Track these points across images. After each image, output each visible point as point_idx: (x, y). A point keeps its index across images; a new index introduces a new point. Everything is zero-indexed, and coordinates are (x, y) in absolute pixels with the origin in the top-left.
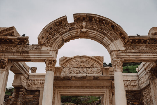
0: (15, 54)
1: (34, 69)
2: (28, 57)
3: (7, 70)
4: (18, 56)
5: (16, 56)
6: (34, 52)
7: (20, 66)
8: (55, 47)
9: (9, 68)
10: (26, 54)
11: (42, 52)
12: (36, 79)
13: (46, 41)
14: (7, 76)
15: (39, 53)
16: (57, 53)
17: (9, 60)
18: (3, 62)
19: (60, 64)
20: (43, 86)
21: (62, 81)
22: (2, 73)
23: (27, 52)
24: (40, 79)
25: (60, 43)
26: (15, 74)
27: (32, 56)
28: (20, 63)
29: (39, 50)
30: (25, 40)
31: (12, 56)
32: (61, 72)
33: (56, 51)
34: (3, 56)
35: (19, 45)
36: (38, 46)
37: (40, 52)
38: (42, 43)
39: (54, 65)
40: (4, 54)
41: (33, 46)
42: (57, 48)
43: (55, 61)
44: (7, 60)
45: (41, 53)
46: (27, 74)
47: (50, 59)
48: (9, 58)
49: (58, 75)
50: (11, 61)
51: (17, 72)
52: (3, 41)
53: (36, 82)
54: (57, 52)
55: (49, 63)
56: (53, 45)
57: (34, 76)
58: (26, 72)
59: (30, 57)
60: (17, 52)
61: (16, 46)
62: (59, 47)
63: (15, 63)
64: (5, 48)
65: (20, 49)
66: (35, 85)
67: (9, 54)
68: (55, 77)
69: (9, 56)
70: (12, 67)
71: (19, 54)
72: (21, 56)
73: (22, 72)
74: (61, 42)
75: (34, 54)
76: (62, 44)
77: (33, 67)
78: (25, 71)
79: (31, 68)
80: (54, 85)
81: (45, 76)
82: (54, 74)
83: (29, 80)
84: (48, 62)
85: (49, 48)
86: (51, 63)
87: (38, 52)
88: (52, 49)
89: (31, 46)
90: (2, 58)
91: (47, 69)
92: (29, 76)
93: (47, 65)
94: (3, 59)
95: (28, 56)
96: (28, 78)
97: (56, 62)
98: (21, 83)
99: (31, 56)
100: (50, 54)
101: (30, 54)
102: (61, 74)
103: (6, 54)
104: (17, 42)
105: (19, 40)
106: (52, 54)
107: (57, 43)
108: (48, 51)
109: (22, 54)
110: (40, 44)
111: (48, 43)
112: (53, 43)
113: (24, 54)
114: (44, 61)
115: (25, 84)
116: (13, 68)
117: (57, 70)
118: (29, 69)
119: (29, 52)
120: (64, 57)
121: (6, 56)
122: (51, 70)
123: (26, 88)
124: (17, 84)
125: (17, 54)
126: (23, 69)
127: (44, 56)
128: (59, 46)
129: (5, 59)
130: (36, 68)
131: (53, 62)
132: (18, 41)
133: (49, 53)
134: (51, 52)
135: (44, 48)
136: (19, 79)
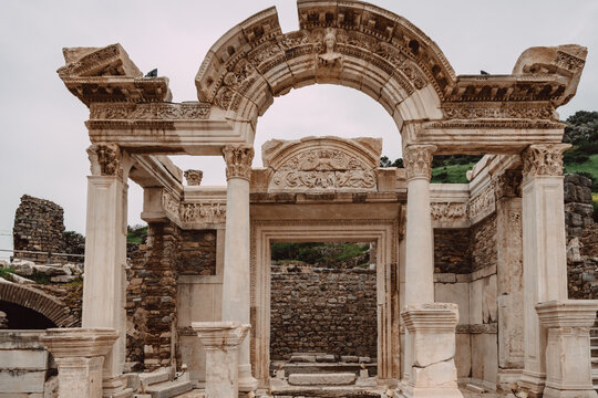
0: (136, 132)
1: (195, 176)
2: (172, 141)
3: (121, 177)
4: (147, 138)
5: (139, 138)
6: (188, 125)
7: (155, 167)
8: (247, 111)
9: (126, 173)
10: (167, 132)
11: (211, 125)
12: (202, 201)
13: (221, 90)
14: (125, 193)
15: (203, 129)
16: (254, 130)
17: (122, 148)
18: (107, 156)
19: (263, 160)
20: (222, 220)
21: (271, 207)
22: (108, 185)
23: (170, 125)
24: (214, 201)
25: (260, 98)
26: (145, 188)
27: (185, 137)
28: (152, 157)
29: (202, 119)
30: (159, 90)
31: (128, 138)
32: (267, 182)
33: (250, 122)
34: (103, 138)
35: (142, 106)
36: (199, 107)
37: (207, 126)
38: (210, 96)
39: (249, 162)
40: (104, 132)
41: (185, 106)
42: (253, 114)
43: (249, 152)
44: (115, 148)
45: (208, 129)
46: (177, 188)
47: (236, 145)
48: (122, 144)
49: (261, 191)
50: (128, 151)
51: (150, 184)
52: (94, 91)
53: (205, 210)
54: (253, 123)
55: (233, 158)
56: (242, 105)
57: (198, 192)
58: (173, 184)
59: (180, 141)
60: (142, 125)
61: (134, 109)
62: (260, 112)
63: (139, 156)
64: (104, 114)
65: (149, 117)
66: (202, 217)
67: (120, 132)
68: (251, 195)
69: (120, 138)
70: (133, 169)
71: (148, 132)
72: (154, 138)
73: (163, 182)
74: (264, 94)
75: (189, 132)
76: (268, 102)
77: (190, 171)
78: (170, 181)
79: (187, 173)
80: (251, 216)
81: (225, 193)
82: (251, 187)
83: (186, 205)
84: (231, 155)
85: (230, 113)
86: (240, 156)
87: (200, 125)
88: (239, 118)
89: (178, 106)
90: (102, 144)
91: (230, 174)
92: (182, 193)
93: (228, 163)
94: (105, 147)
95: (174, 139)
96: (182, 199)
97: (252, 156)
98: (164, 212)
99: (182, 139)
100: (236, 131)
101: (177, 132)
102: (267, 187)
103: (110, 132)
104: (137, 96)
105: (141, 88)
106: (240, 130)
107: (251, 97)
108: (230, 123)
109: (155, 132)
110: (205, 102)
111: (227, 99)
112: (240, 99)
113: (161, 132)
114: (220, 151)
115: (174, 216)
116: (136, 173)
117: (257, 176)
118: (180, 175)
119: (175, 125)
120: (274, 140)
121: (112, 138)
122: (241, 177)
123: (180, 224)
124: (154, 216)
125: (142, 132)
126: (163, 174)
127: (218, 138)
128: (260, 106)
129: (110, 147)
130: (201, 174)
131: (244, 156)
132: (138, 90)
133: (230, 128)
134: (237, 127)
135: (216, 115)
136: (157, 204)
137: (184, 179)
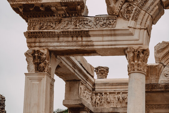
0: (61, 39)
1: (103, 71)
2: (89, 46)
3: (49, 74)
4: (69, 44)
5: (63, 44)
6: (100, 33)
7: (74, 65)
8: (144, 21)
9: (53, 70)
10: (84, 39)
11: (117, 32)
12: (109, 90)
13: (125, 6)
14: (52, 86)
15: (111, 35)
16: (149, 35)
17: (50, 52)
18: (39, 57)
19: (156, 58)
20: (124, 105)
21: (161, 94)
22: (40, 80)
23: (86, 34)
24: (118, 90)
25: (154, 10)
26: (66, 81)
27: (97, 42)
28: (73, 58)
29: (110, 27)
30: (79, 7)
31: (55, 44)
32: (158, 75)
33: (147, 29)
34: (37, 44)
35: (66, 19)
36: (108, 19)
37: (114, 33)
38: (117, 11)
39: (145, 60)
40: (38, 40)
41: (97, 18)
42: (148, 23)
43: (145, 52)
44: (45, 52)
45: (115, 35)
46: (90, 81)
47: (136, 47)
48: (51, 48)
49: (153, 82)
50: (55, 53)
51: (70, 78)
52: (31, 9)
53: (111, 98)
54: (148, 30)
55: (133, 57)
56: (141, 17)
57: (105, 84)
58: (87, 78)
59: (93, 45)
60: (66, 34)
61: (60, 21)
62: (154, 20)
63: (63, 57)
64: (38, 26)
65: (71, 28)
66: (109, 103)
67: (49, 40)
68: (147, 86)
69: (49, 44)
70: (58, 67)
71: (70, 39)
72: (74, 44)
73: (80, 76)
74: (157, 7)
75: (100, 38)
76: (160, 13)
77: (99, 67)
78: (85, 76)
79: (97, 69)
80: (146, 102)
81: (126, 84)
82: (146, 79)
83: (96, 94)
84: (132, 55)
85: (131, 23)
86: (138, 55)
87: (109, 33)
88: (138, 26)
89: (93, 19)
90: (36, 49)
91: (131, 70)
92: (94, 85)
93: (129, 61)
94: (38, 51)
95: (89, 43)
96: (94, 89)
97: (148, 55)
98: (80, 99)
99: (95, 43)
100: (136, 36)
101: (92, 39)
102: (158, 79)
103: (42, 40)
104: (62, 12)
105: (65, 6)
106: (139, 35)
107: (148, 9)
108: (131, 30)
109: (75, 39)
110: (113, 15)
111: (129, 12)
112: (139, 12)
113: (80, 39)
114: (123, 52)
115: (88, 103)
116: (60, 70)
117: (151, 71)
118: (92, 70)
119: (90, 33)
120: (164, 42)
121: (43, 44)
122: (139, 71)
123: (92, 108)
124: (72, 103)
125: (66, 39)
126: (80, 71)
127: (122, 42)
128: (154, 16)
129: (42, 51)
130: (107, 69)
131: (141, 55)
132: (64, 8)
133: (131, 34)
134: (137, 33)
135: (121, 24)
136: (75, 93)
137: (95, 73)
